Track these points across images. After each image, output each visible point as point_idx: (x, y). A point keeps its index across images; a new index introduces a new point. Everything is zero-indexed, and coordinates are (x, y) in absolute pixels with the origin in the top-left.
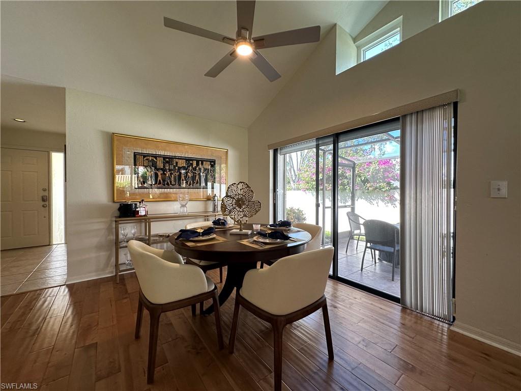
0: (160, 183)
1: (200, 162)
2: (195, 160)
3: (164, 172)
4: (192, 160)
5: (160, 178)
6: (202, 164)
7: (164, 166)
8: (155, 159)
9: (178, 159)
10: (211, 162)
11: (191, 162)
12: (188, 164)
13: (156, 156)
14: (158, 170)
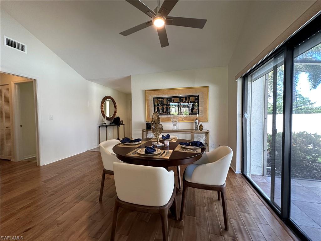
0: (165, 112)
1: (188, 98)
2: (184, 97)
3: (167, 107)
4: (183, 98)
5: (165, 110)
6: (189, 99)
7: (167, 103)
8: (163, 100)
9: (174, 98)
10: (195, 97)
11: (182, 99)
12: (180, 100)
13: (163, 98)
14: (164, 105)
